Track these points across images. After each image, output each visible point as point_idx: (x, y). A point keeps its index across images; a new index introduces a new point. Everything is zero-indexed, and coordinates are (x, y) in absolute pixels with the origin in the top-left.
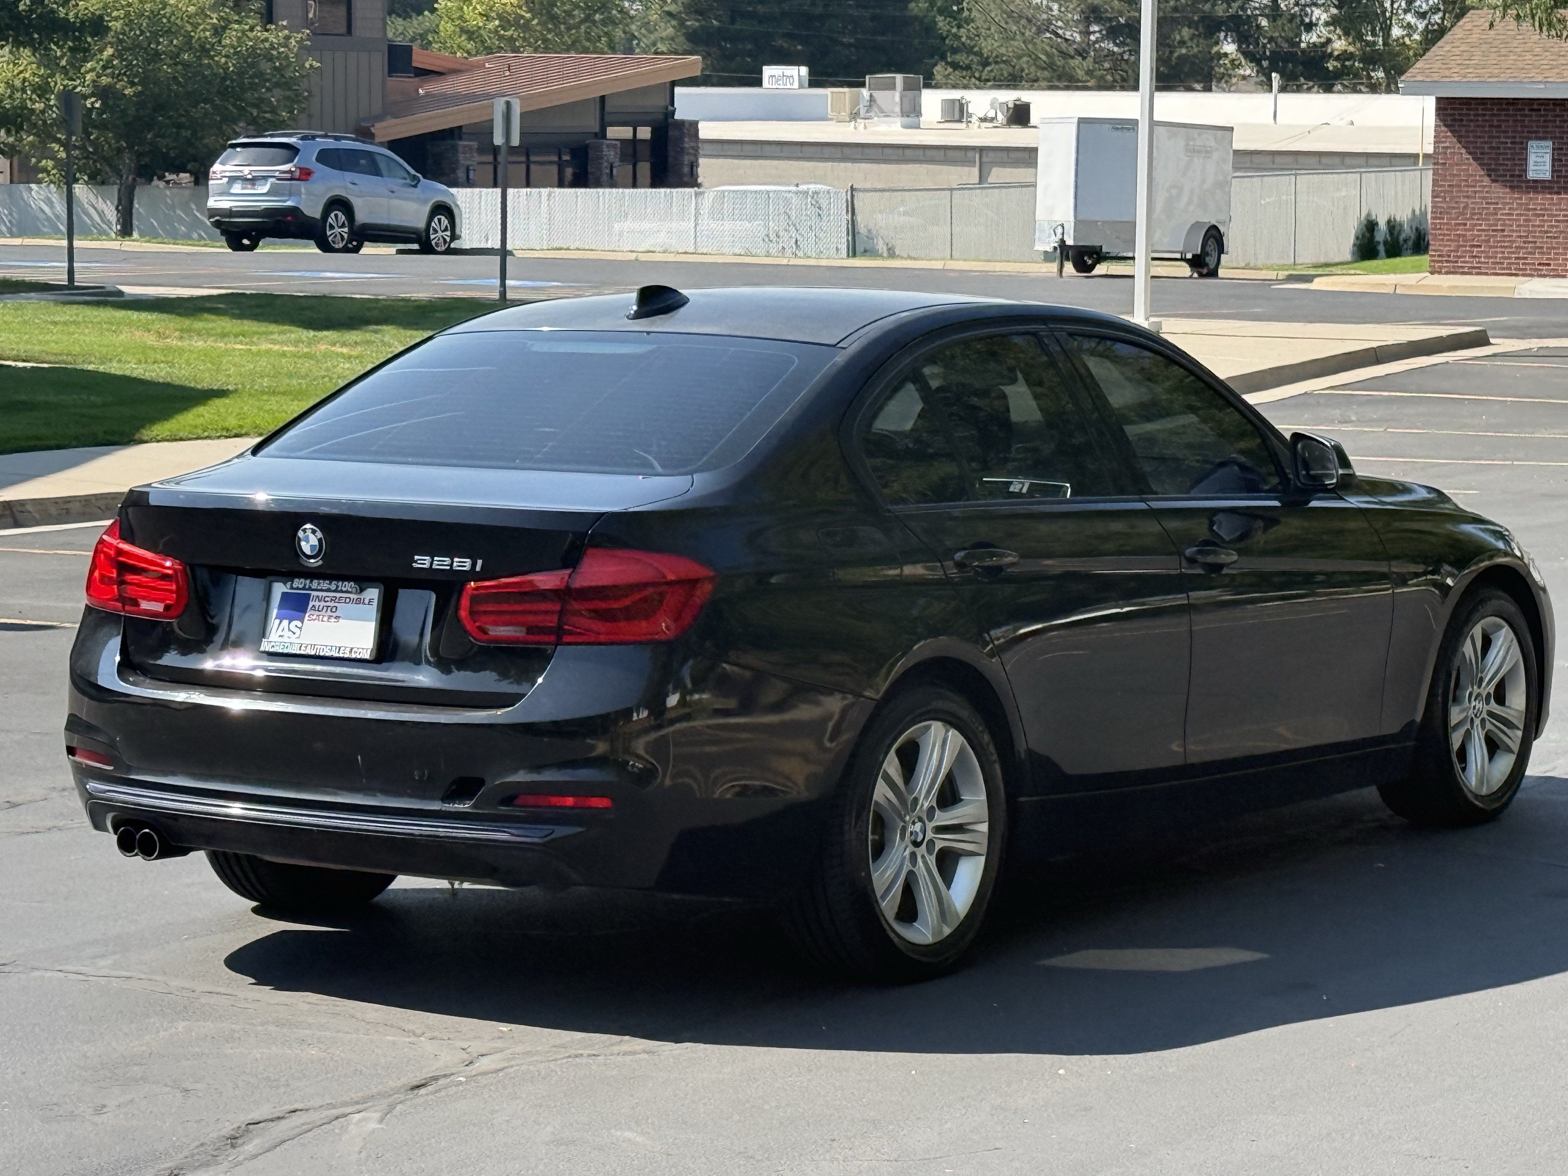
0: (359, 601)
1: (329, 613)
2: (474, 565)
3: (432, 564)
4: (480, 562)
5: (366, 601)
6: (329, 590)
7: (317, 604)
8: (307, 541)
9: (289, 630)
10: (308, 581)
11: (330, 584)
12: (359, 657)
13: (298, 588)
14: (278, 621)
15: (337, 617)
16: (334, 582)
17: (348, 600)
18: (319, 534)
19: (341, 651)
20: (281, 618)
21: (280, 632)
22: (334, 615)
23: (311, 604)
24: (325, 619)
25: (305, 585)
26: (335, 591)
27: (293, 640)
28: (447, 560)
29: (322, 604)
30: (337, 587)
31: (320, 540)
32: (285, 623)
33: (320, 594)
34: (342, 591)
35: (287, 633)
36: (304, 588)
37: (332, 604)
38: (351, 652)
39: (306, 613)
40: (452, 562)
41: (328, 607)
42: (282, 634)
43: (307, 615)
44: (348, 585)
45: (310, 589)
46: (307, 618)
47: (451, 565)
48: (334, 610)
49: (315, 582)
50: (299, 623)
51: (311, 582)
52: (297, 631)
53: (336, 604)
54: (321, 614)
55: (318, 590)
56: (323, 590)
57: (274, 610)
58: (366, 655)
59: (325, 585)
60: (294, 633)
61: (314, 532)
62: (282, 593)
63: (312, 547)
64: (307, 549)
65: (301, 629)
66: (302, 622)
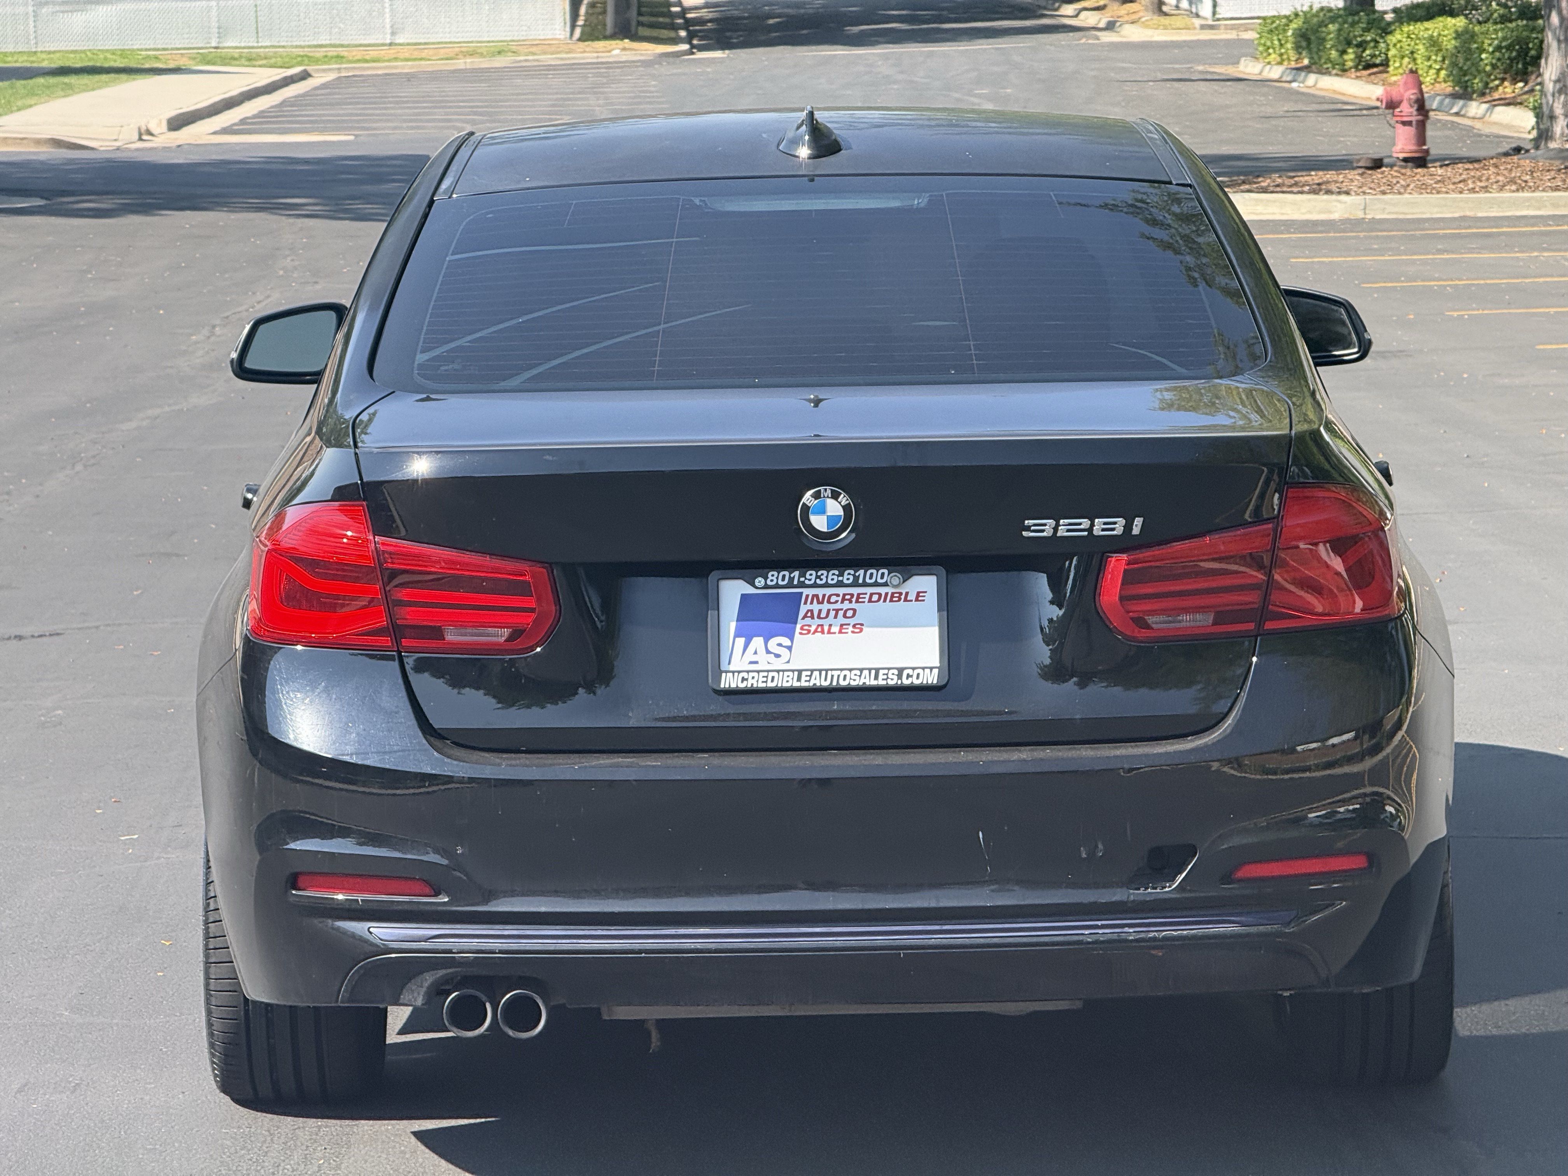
0: (894, 598)
1: (841, 619)
2: (1128, 527)
3: (1056, 529)
4: (1138, 522)
5: (912, 597)
6: (840, 584)
7: (816, 607)
8: (822, 511)
9: (768, 652)
10: (796, 574)
11: (841, 574)
12: (917, 682)
13: (777, 586)
14: (741, 641)
16: (850, 572)
17: (875, 598)
18: (844, 499)
19: (881, 677)
20: (746, 635)
21: (749, 656)
22: (852, 621)
23: (803, 609)
24: (835, 629)
25: (791, 579)
26: (855, 584)
27: (778, 664)
28: (1085, 523)
29: (824, 607)
30: (856, 578)
31: (846, 508)
32: (757, 641)
33: (820, 592)
34: (865, 585)
35: (762, 657)
36: (790, 585)
37: (845, 606)
38: (900, 676)
39: (796, 623)
40: (1092, 525)
41: (837, 611)
42: (754, 658)
43: (798, 626)
44: (880, 575)
45: (802, 585)
46: (798, 630)
47: (1090, 530)
48: (849, 614)
49: (811, 575)
50: (786, 641)
51: (803, 575)
52: (784, 652)
53: (854, 605)
54: (826, 623)
55: (815, 586)
56: (826, 585)
57: (730, 625)
58: (932, 678)
59: (832, 576)
60: (778, 656)
61: (835, 496)
62: (743, 596)
63: (831, 520)
64: (819, 522)
65: (790, 648)
66: (791, 639)
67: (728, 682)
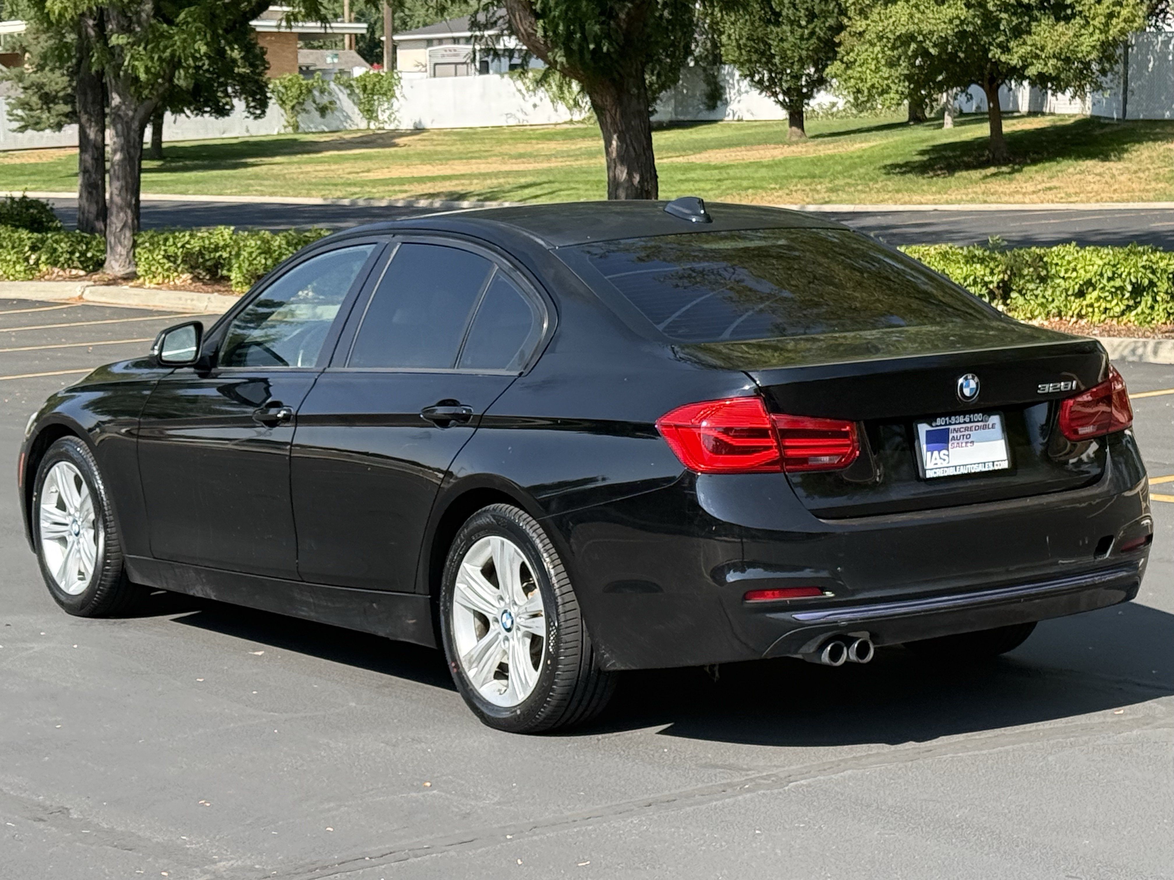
0: (985, 427)
1: (966, 440)
5: (990, 426)
6: (965, 422)
7: (955, 434)
8: (968, 386)
9: (940, 458)
10: (947, 419)
11: (965, 418)
12: (1000, 468)
13: (941, 425)
14: (929, 454)
15: (972, 442)
16: (967, 416)
17: (977, 428)
18: (976, 379)
19: (986, 466)
20: (931, 450)
21: (934, 461)
22: (970, 440)
23: (951, 436)
24: (964, 445)
25: (946, 421)
26: (970, 422)
27: (945, 464)
29: (959, 434)
30: (970, 419)
31: (977, 384)
32: (936, 453)
33: (956, 427)
34: (974, 422)
35: (939, 461)
36: (946, 425)
37: (967, 433)
38: (993, 465)
39: (948, 443)
41: (963, 435)
43: (950, 444)
44: (979, 416)
45: (950, 424)
46: (950, 447)
48: (968, 437)
49: (953, 418)
50: (946, 452)
51: (950, 419)
52: (946, 457)
53: (970, 432)
54: (960, 441)
55: (955, 424)
56: (960, 423)
57: (924, 447)
58: (1005, 465)
59: (961, 419)
60: (944, 460)
61: (973, 378)
62: (927, 432)
63: (971, 389)
64: (967, 392)
65: (948, 456)
66: (948, 450)
67: (929, 474)
